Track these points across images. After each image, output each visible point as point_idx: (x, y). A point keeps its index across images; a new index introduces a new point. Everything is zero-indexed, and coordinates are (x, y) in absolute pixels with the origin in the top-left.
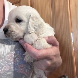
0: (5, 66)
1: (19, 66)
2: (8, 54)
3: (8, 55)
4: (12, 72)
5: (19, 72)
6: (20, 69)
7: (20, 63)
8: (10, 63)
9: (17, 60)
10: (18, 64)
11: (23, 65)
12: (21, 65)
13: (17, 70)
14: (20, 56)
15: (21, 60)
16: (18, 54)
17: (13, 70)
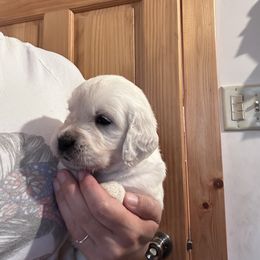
0: (5, 204)
2: (10, 174)
3: (10, 178)
8: (18, 198)
9: (35, 189)
14: (42, 177)
15: (44, 187)
16: (37, 173)
17: (26, 213)
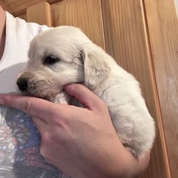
1: (24, 151)
4: (10, 165)
5: (28, 164)
6: (29, 158)
7: (27, 146)
8: (5, 147)
10: (21, 147)
11: (34, 148)
12: (29, 149)
13: (21, 159)
15: (29, 139)
16: (22, 126)
17: (13, 161)
